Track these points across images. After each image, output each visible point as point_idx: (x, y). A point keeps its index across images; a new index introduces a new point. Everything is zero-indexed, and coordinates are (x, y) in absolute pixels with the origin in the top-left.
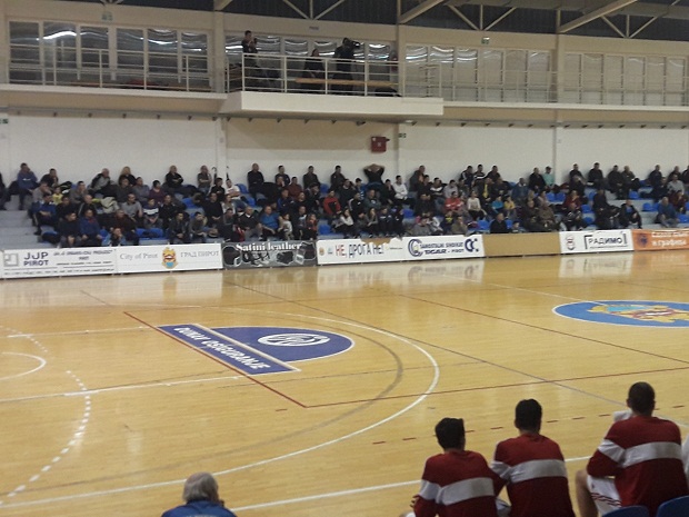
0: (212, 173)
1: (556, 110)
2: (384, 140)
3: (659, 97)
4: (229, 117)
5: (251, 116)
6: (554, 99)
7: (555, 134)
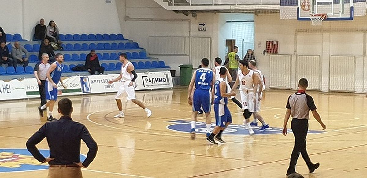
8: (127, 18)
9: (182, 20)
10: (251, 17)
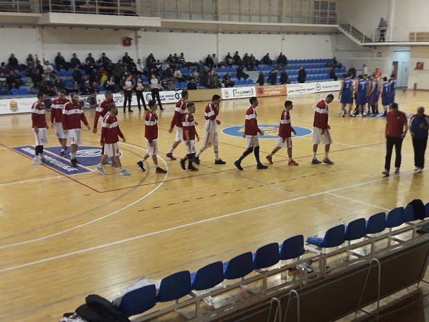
0: (34, 58)
1: (218, 24)
2: (130, 39)
3: (267, 18)
4: (43, 26)
5: (55, 26)
6: (216, 18)
7: (217, 37)
8: (337, 50)
9: (368, 51)
10: (408, 48)
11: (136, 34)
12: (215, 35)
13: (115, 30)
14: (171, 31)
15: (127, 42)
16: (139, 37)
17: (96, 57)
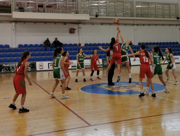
2: (74, 30)
7: (134, 27)
11: (79, 26)
12: (133, 26)
13: (64, 24)
14: (102, 25)
15: (72, 31)
16: (80, 28)
17: (52, 41)
